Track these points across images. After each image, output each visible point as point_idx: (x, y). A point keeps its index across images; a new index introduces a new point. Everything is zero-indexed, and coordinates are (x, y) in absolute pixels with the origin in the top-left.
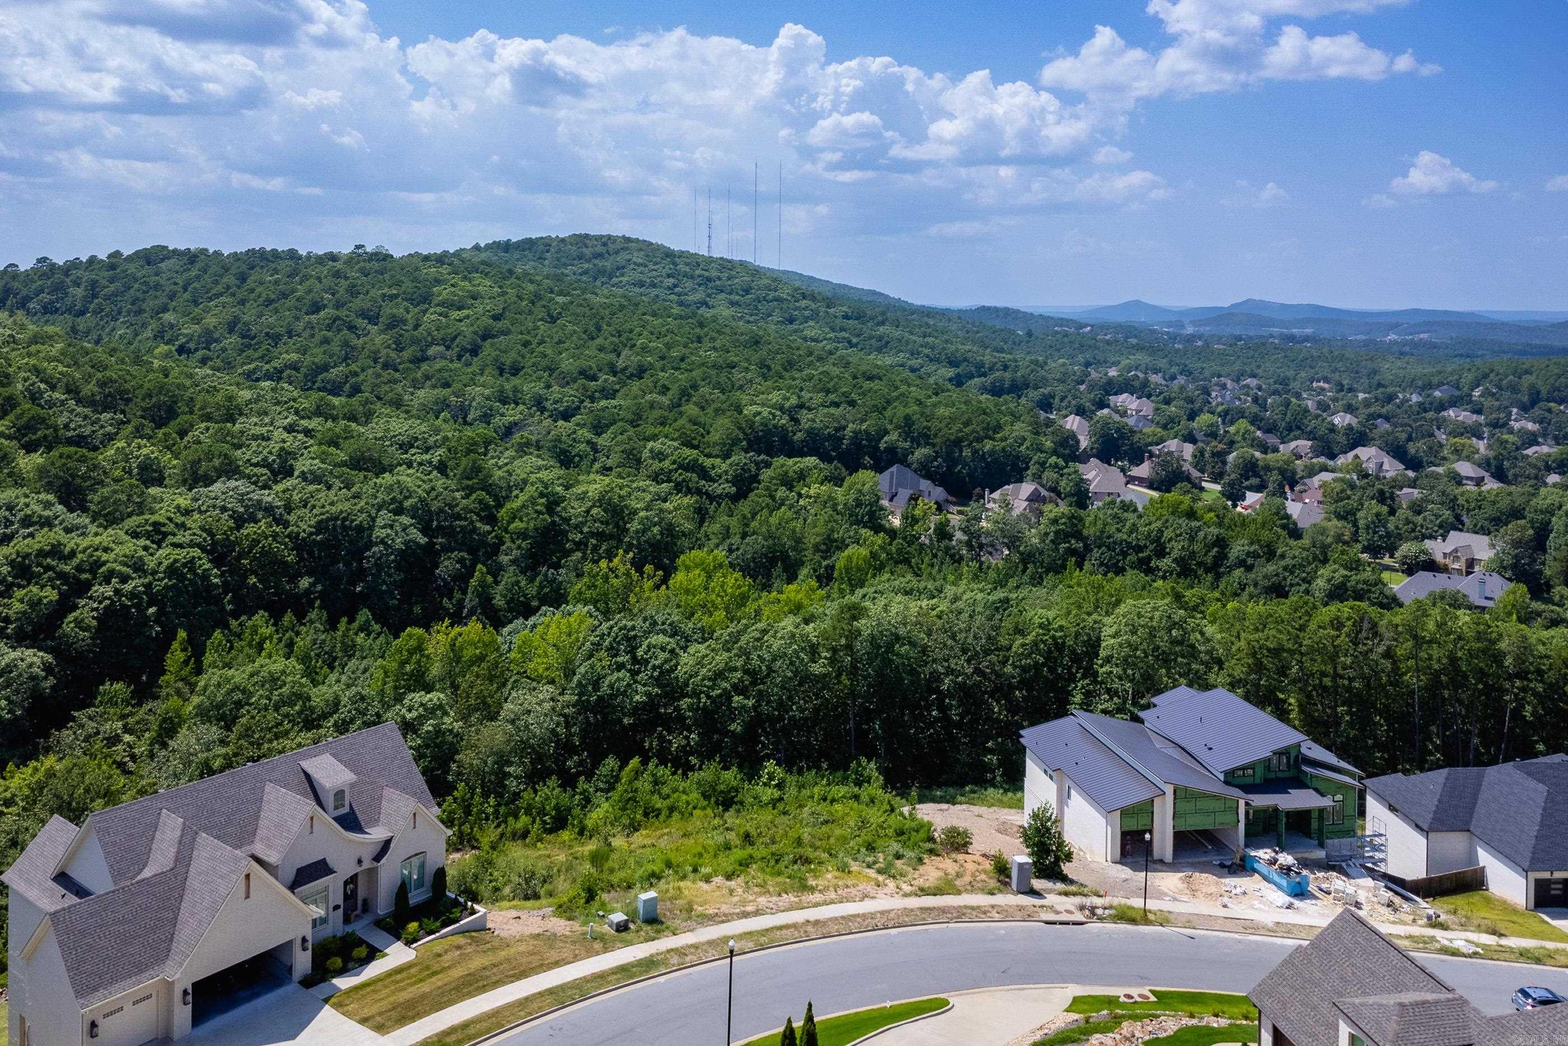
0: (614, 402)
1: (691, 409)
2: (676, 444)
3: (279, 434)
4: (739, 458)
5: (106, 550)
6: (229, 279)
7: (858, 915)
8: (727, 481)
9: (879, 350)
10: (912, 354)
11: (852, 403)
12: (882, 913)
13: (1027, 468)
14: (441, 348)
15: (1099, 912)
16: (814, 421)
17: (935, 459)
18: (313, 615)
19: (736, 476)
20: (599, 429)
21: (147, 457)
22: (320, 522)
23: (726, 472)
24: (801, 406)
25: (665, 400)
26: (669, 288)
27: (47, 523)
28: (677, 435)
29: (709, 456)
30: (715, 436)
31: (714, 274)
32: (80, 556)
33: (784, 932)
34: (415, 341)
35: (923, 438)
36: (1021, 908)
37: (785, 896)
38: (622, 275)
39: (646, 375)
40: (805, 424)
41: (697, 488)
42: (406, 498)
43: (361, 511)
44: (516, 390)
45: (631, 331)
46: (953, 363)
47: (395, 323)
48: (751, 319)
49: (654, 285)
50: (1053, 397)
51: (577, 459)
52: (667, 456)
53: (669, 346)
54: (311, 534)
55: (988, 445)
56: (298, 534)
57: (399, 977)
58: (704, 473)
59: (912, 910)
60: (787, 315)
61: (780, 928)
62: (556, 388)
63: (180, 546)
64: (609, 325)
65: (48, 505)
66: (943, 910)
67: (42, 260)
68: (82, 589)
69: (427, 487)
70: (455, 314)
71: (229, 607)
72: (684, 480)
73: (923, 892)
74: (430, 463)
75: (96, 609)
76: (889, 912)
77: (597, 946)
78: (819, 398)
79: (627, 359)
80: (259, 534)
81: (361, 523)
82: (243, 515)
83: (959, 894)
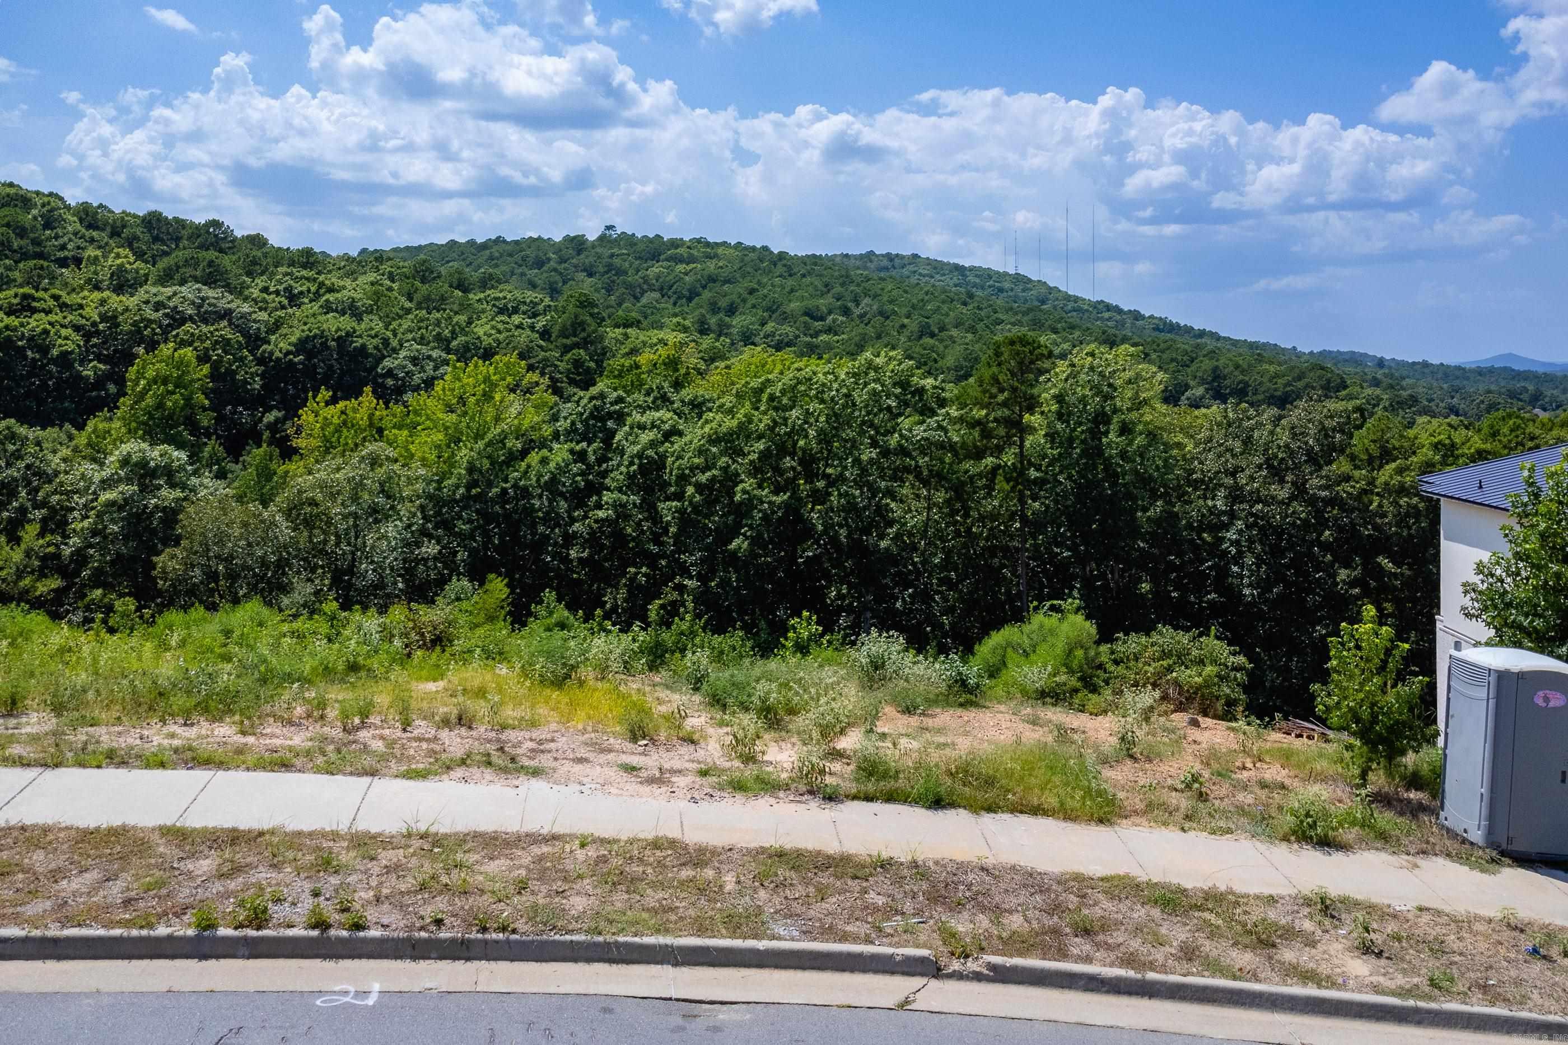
21: (120, 266)
43: (373, 336)
45: (883, 289)
54: (289, 354)
79: (867, 307)
80: (192, 335)
81: (364, 346)
82: (191, 318)
83: (1101, 821)
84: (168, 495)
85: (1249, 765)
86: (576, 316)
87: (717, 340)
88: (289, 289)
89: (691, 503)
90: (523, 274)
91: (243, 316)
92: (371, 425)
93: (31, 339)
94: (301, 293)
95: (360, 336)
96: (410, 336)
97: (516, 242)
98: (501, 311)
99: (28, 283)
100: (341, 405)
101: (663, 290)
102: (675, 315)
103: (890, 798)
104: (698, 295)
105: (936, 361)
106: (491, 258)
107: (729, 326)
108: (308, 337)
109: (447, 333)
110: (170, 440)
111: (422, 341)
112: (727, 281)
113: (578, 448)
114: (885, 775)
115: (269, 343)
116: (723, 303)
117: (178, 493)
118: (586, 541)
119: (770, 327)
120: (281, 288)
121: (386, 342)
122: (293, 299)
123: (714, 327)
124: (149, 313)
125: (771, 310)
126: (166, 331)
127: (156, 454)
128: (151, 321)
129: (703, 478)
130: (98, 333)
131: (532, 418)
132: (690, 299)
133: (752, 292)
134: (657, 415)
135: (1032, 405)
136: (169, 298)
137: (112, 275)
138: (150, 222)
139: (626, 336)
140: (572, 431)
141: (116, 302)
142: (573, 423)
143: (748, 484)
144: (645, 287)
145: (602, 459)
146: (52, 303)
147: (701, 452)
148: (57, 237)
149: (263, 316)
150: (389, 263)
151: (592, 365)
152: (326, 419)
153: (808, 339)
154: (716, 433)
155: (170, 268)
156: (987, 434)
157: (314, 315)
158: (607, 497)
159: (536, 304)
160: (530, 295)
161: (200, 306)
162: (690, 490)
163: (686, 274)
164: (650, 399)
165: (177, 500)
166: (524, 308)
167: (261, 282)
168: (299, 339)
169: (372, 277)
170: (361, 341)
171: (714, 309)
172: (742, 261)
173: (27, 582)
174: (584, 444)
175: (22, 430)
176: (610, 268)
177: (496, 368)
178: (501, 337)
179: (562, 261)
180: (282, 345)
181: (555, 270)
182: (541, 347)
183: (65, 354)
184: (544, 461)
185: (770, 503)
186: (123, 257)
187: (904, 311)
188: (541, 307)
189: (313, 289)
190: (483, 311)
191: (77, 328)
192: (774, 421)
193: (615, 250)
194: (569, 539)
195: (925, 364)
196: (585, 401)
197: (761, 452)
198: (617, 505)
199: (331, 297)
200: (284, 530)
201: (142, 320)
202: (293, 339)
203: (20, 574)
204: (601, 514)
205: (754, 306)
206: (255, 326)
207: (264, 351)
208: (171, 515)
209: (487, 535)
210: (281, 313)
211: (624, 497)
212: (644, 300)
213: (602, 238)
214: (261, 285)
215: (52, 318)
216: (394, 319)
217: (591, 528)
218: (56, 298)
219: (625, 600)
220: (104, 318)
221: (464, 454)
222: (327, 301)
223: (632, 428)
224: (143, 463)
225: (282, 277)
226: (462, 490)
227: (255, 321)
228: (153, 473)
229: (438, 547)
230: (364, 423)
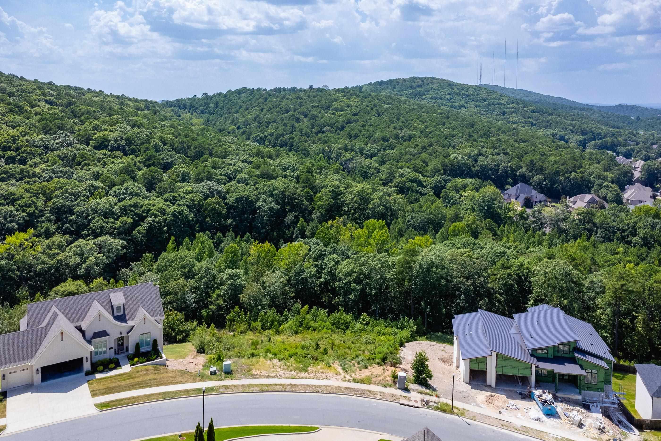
0: (392, 151)
1: (424, 155)
2: (410, 171)
3: (240, 163)
4: (437, 178)
5: (153, 205)
6: (261, 100)
7: (315, 385)
8: (430, 188)
9: (546, 127)
10: (563, 129)
11: (506, 154)
12: (326, 386)
13: (593, 187)
14: (329, 128)
15: (431, 404)
16: (483, 161)
17: (545, 180)
18: (228, 234)
19: (435, 186)
20: (383, 162)
21: (184, 171)
22: (237, 199)
23: (431, 184)
24: (480, 154)
25: (415, 151)
26: (448, 100)
27: (137, 195)
28: (412, 167)
29: (424, 176)
30: (429, 168)
31: (470, 93)
32: (144, 207)
33: (278, 387)
34: (319, 125)
35: (541, 170)
36: (393, 395)
37: (293, 372)
38: (428, 94)
39: (412, 140)
40: (479, 163)
41: (416, 190)
42: (274, 190)
43: (254, 195)
44: (352, 146)
45: (412, 120)
46: (583, 133)
47: (313, 117)
48: (485, 113)
49: (441, 99)
50: (633, 151)
51: (370, 175)
52: (405, 176)
53: (426, 128)
54: (233, 203)
55: (573, 175)
56: (229, 202)
57: (118, 377)
58: (420, 184)
59: (341, 387)
60: (502, 111)
61: (276, 385)
62: (370, 145)
63: (180, 205)
64: (403, 117)
65: (140, 188)
66: (355, 390)
67: (204, 94)
68: (143, 219)
69: (286, 186)
70: (338, 113)
71: (197, 229)
72: (410, 187)
73: (354, 381)
74: (293, 176)
75: (146, 227)
76: (329, 386)
77: (198, 379)
78: (490, 151)
79: (405, 133)
81: (252, 199)
82: (209, 195)
86: (307, 177)
94: (230, 174)
98: (284, 169)
100: (261, 244)
104: (344, 127)
108: (238, 197)
111: (266, 193)
112: (355, 121)
115: (227, 199)
119: (369, 147)
122: (228, 176)
126: (204, 200)
127: (235, 272)
146: (179, 197)
151: (312, 193)
153: (382, 152)
164: (332, 250)
166: (290, 168)
180: (231, 200)
191: (187, 206)
195: (421, 168)
202: (234, 198)
205: (364, 135)
207: (227, 202)
208: (240, 286)
210: (228, 186)
211: (327, 277)
222: (238, 178)
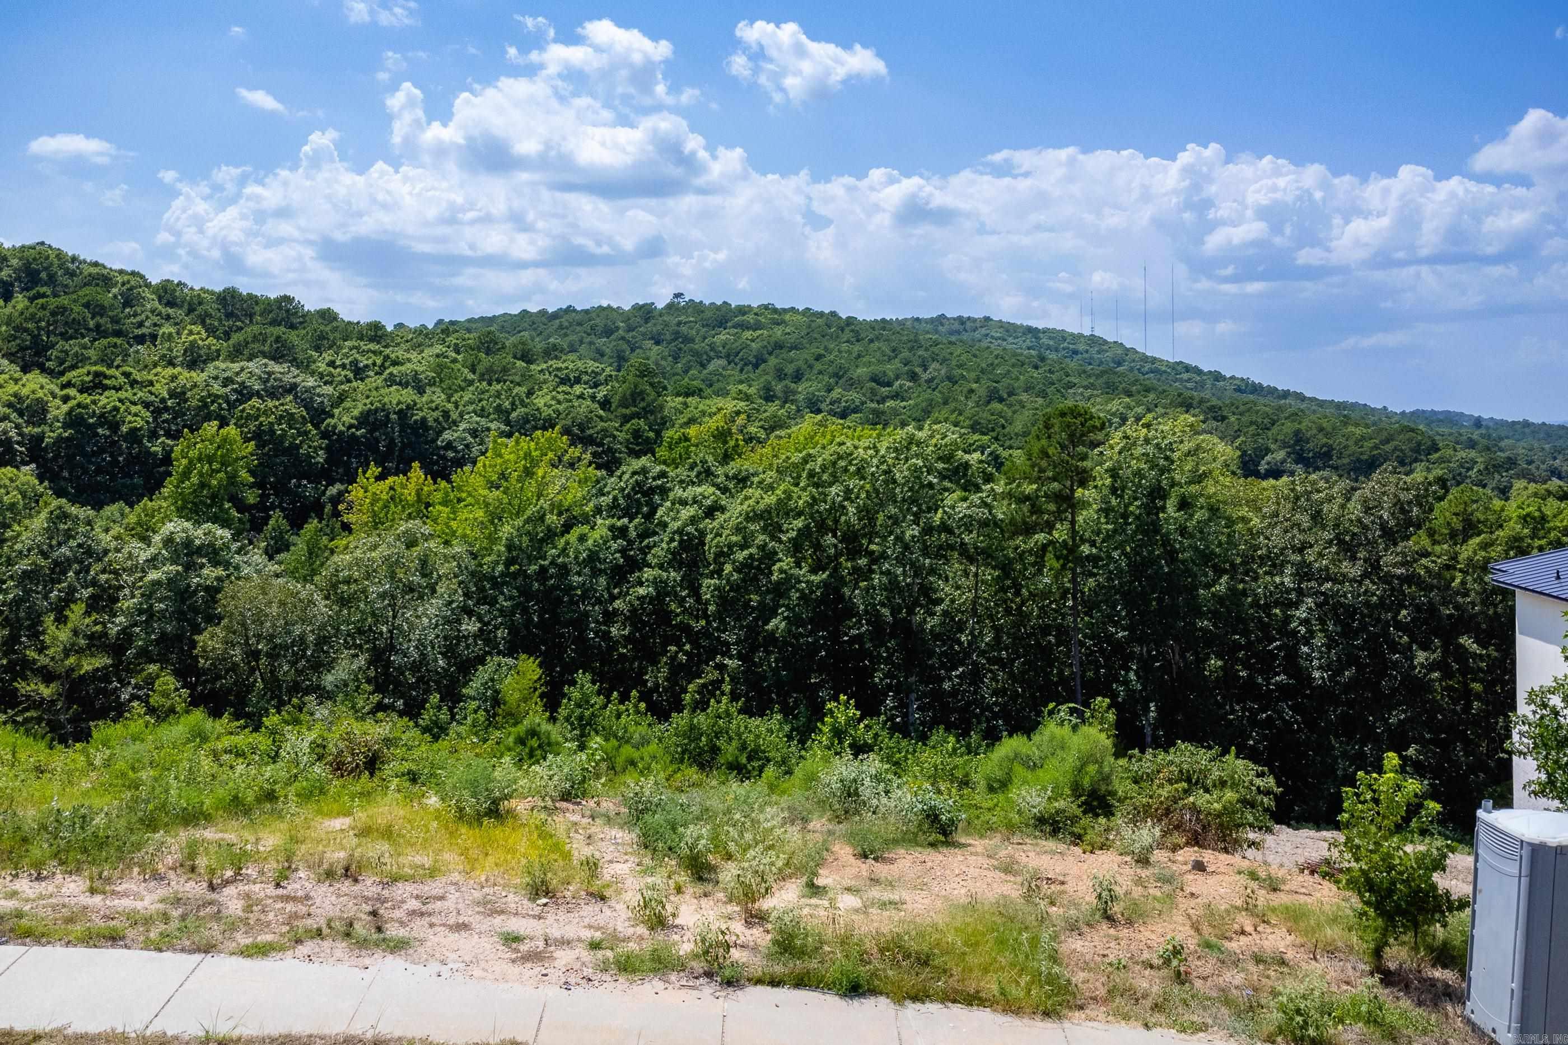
31: (1082, 347)
39: (956, 386)
44: (787, 390)
74: (593, 397)
80: (258, 409)
81: (424, 420)
82: (258, 394)
83: (1047, 1014)
84: (210, 573)
85: (1249, 928)
86: (636, 386)
87: (782, 407)
88: (355, 363)
89: (728, 581)
90: (591, 343)
91: (307, 390)
92: (419, 500)
93: (102, 415)
94: (366, 366)
95: (421, 409)
96: (471, 408)
97: (586, 312)
98: (564, 381)
99: (103, 361)
100: (391, 480)
101: (730, 357)
102: (741, 382)
103: (800, 982)
104: (765, 361)
105: (1003, 427)
106: (561, 327)
107: (795, 393)
108: (370, 410)
109: (507, 404)
110: (215, 520)
111: (482, 413)
112: (795, 347)
113: (619, 524)
114: (802, 953)
115: (332, 416)
116: (790, 369)
117: (220, 572)
118: (627, 618)
119: (835, 394)
120: (347, 361)
121: (446, 414)
122: (359, 372)
123: (780, 394)
124: (217, 388)
125: (837, 376)
126: (232, 405)
127: (200, 532)
128: (217, 396)
129: (741, 556)
130: (166, 409)
131: (576, 493)
132: (756, 366)
133: (818, 358)
134: (699, 490)
135: (1084, 479)
136: (237, 374)
137: (185, 351)
138: (224, 298)
139: (686, 405)
140: (614, 505)
141: (186, 377)
142: (615, 499)
143: (786, 562)
144: (712, 354)
145: (643, 535)
146: (122, 380)
147: (738, 530)
148: (135, 315)
149: (328, 390)
150: (455, 335)
151: (652, 434)
152: (375, 494)
153: (874, 405)
154: (753, 510)
155: (239, 344)
156: (1036, 510)
157: (377, 389)
158: (648, 574)
159: (597, 374)
160: (592, 365)
161: (267, 380)
162: (728, 568)
163: (753, 341)
164: (693, 474)
165: (219, 579)
166: (585, 378)
167: (328, 356)
168: (361, 413)
169: (438, 349)
170: (421, 414)
171: (780, 375)
172: (809, 327)
173: (72, 660)
174: (626, 520)
175: (73, 510)
176: (677, 335)
177: (537, 444)
178: (561, 408)
179: (630, 329)
180: (345, 419)
181: (623, 338)
182: (601, 418)
183: (134, 431)
184: (582, 538)
185: (807, 582)
186: (195, 334)
187: (973, 375)
188: (602, 377)
189: (379, 362)
190: (545, 382)
191: (147, 405)
192: (813, 498)
193: (682, 318)
194: (610, 617)
195: (993, 430)
196: (626, 477)
197: (799, 530)
198: (655, 582)
199: (395, 370)
200: (323, 608)
201: (210, 395)
202: (356, 413)
203: (67, 653)
204: (642, 591)
205: (820, 373)
206: (319, 400)
207: (328, 425)
208: (212, 592)
209: (525, 611)
210: (345, 387)
211: (665, 574)
212: (711, 367)
213: (670, 306)
214: (328, 359)
215: (122, 394)
216: (456, 391)
217: (632, 605)
218: (126, 375)
219: (667, 679)
220: (172, 394)
221: (506, 530)
222: (391, 374)
223: (673, 504)
224: (188, 543)
225: (348, 351)
226: (500, 568)
227: (319, 395)
228: (199, 551)
229: (478, 625)
230: (412, 498)
